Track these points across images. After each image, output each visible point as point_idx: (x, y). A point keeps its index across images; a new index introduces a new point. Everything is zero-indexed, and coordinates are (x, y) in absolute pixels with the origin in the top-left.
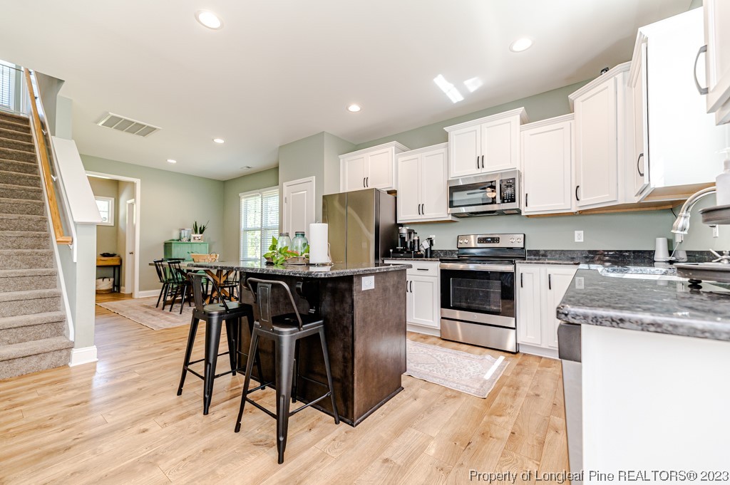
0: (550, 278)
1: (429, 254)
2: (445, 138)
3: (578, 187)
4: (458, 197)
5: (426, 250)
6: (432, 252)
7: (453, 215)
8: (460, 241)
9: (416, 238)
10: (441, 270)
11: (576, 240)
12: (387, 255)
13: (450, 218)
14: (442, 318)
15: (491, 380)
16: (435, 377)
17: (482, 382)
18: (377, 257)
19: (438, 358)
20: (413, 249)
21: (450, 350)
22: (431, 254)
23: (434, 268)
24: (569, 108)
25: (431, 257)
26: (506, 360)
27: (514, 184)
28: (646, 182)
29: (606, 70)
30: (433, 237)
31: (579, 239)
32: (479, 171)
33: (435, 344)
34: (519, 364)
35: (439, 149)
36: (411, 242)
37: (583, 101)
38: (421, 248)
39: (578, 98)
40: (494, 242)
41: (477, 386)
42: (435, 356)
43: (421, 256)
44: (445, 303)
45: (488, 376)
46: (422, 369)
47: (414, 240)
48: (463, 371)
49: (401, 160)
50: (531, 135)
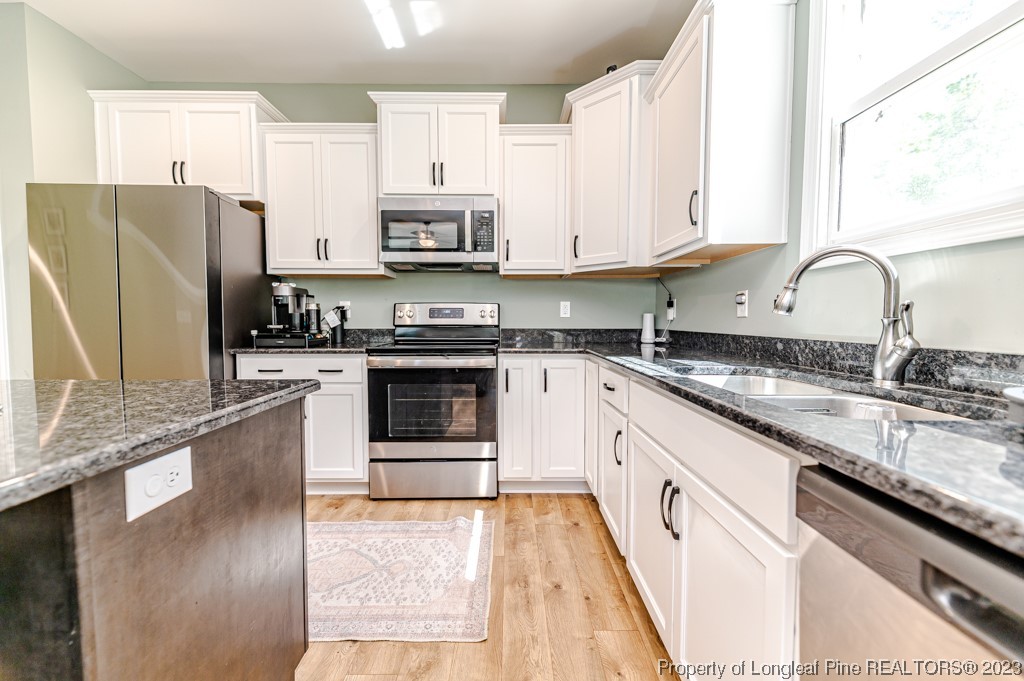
0: (545, 373)
1: (339, 339)
2: (369, 114)
3: (576, 237)
4: (395, 229)
5: (334, 329)
6: (344, 332)
7: (389, 266)
8: (398, 314)
9: (313, 307)
10: (369, 370)
11: (562, 315)
12: (245, 343)
13: (382, 271)
14: (372, 460)
15: (482, 579)
16: (375, 619)
17: (467, 591)
18: (215, 346)
19: (373, 554)
20: (308, 328)
21: (391, 525)
22: (343, 339)
23: (354, 368)
24: (561, 115)
25: (343, 347)
26: (487, 518)
27: (492, 220)
29: (613, 68)
30: (346, 304)
31: (565, 313)
32: (435, 190)
33: (359, 515)
34: (509, 521)
35: (356, 134)
36: (302, 315)
37: (586, 107)
38: (324, 327)
39: (580, 100)
40: (455, 317)
41: (462, 608)
42: (364, 550)
43: (323, 343)
44: (378, 433)
45: (471, 574)
46: (343, 602)
47: (308, 312)
48: (428, 574)
49: (270, 138)
50: (515, 145)
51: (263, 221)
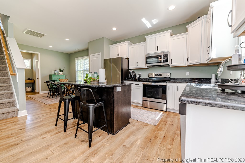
0: (178, 87)
2: (145, 40)
3: (188, 57)
4: (149, 60)
5: (138, 78)
6: (140, 79)
7: (147, 66)
8: (149, 75)
9: (135, 74)
10: (143, 85)
11: (187, 75)
12: (125, 80)
13: (146, 67)
14: (143, 100)
15: (158, 120)
16: (140, 119)
17: (155, 120)
18: (122, 80)
19: (141, 113)
20: (134, 77)
21: (145, 111)
23: (141, 84)
24: (187, 31)
25: (140, 80)
26: (163, 113)
27: (168, 56)
28: (210, 56)
29: (199, 17)
30: (140, 73)
31: (188, 74)
32: (156, 52)
33: (140, 109)
34: (167, 115)
35: (143, 44)
37: (191, 28)
39: (189, 27)
40: (160, 76)
41: (154, 122)
42: (140, 112)
43: (136, 80)
44: (144, 95)
45: (157, 119)
46: (136, 116)
47: (134, 75)
48: (149, 117)
49: (130, 47)
50: (174, 39)
51: (128, 60)
